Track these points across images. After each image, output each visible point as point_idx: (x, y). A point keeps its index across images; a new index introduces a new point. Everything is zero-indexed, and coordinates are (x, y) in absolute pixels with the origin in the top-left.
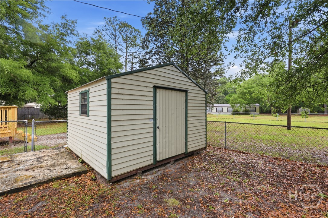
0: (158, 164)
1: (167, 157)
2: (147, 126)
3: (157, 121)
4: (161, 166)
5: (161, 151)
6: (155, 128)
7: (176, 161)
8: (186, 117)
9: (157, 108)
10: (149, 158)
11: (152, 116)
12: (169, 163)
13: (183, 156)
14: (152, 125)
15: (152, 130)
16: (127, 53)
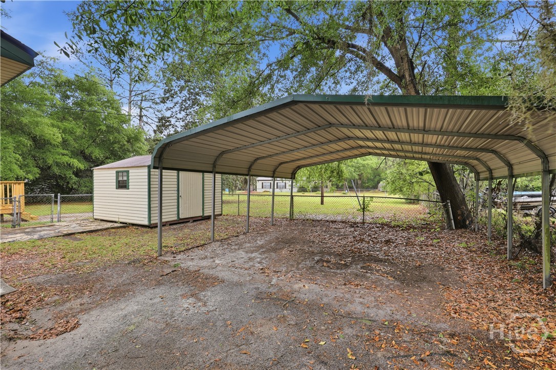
0: (180, 221)
1: (187, 217)
2: (173, 195)
3: (180, 192)
4: (183, 223)
5: (183, 212)
6: (178, 197)
7: (194, 221)
8: (203, 190)
9: (180, 183)
10: (174, 216)
11: (176, 189)
12: (189, 222)
13: (200, 218)
14: (176, 195)
15: (176, 198)
16: (131, 91)
